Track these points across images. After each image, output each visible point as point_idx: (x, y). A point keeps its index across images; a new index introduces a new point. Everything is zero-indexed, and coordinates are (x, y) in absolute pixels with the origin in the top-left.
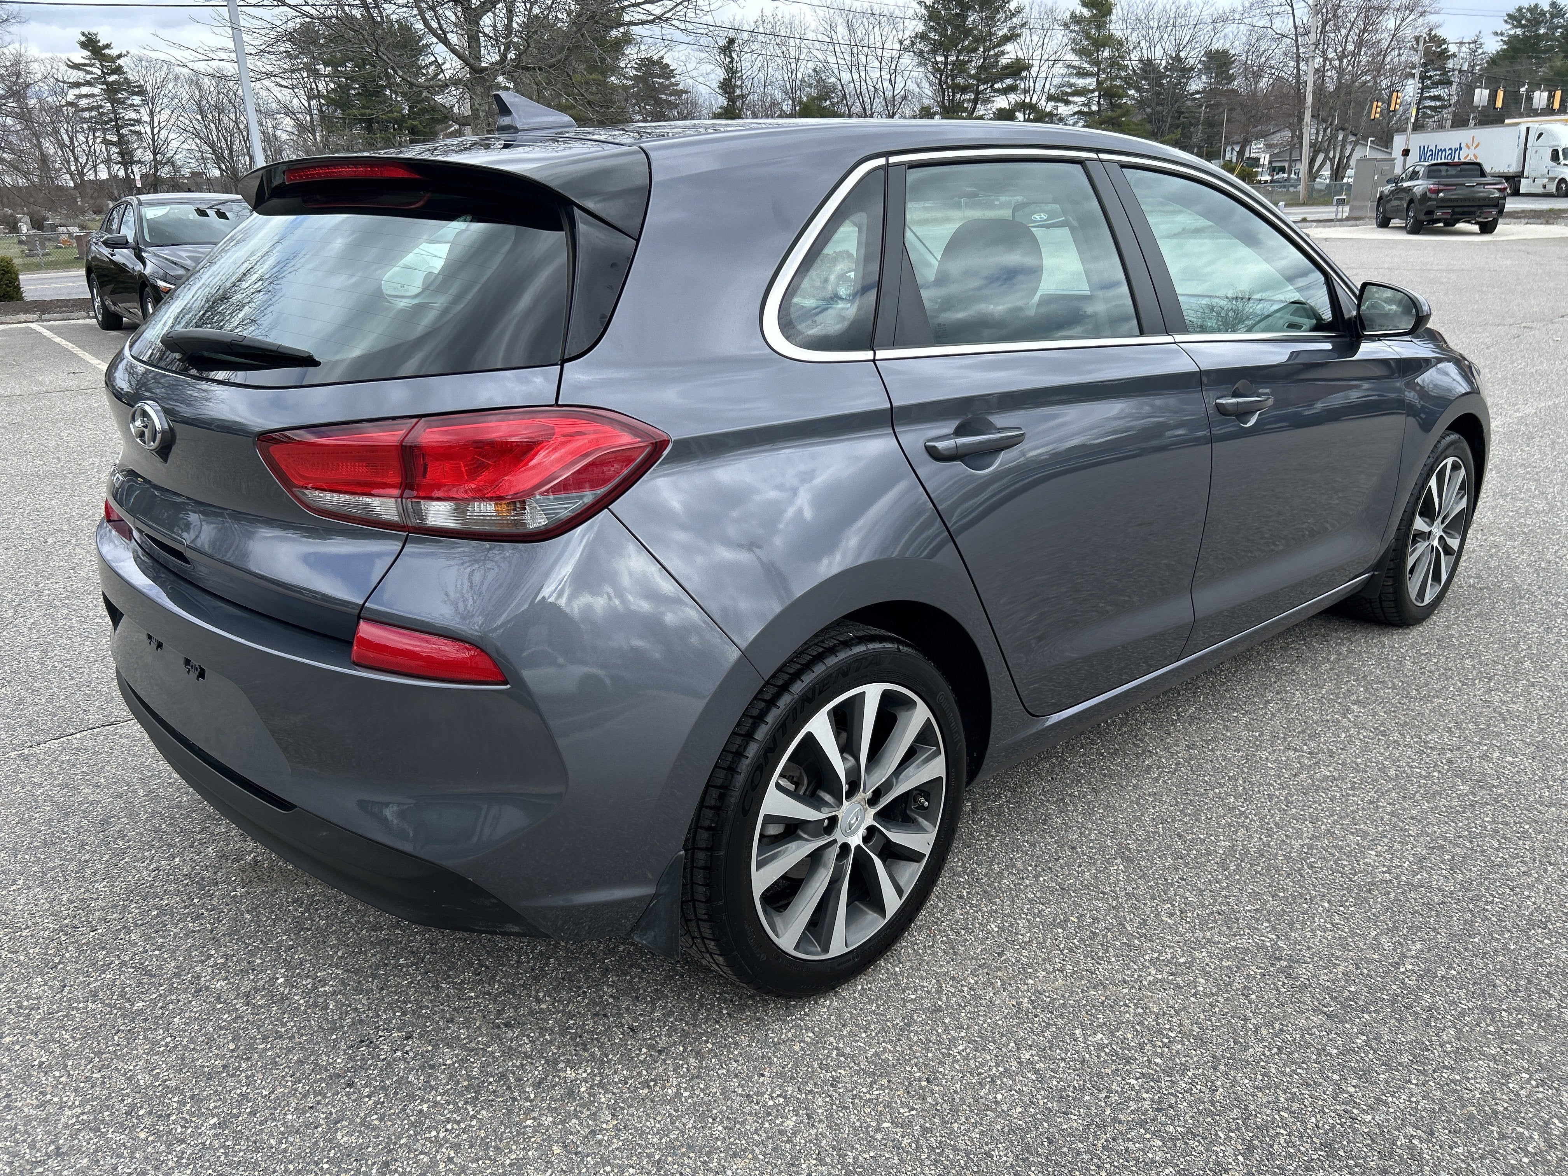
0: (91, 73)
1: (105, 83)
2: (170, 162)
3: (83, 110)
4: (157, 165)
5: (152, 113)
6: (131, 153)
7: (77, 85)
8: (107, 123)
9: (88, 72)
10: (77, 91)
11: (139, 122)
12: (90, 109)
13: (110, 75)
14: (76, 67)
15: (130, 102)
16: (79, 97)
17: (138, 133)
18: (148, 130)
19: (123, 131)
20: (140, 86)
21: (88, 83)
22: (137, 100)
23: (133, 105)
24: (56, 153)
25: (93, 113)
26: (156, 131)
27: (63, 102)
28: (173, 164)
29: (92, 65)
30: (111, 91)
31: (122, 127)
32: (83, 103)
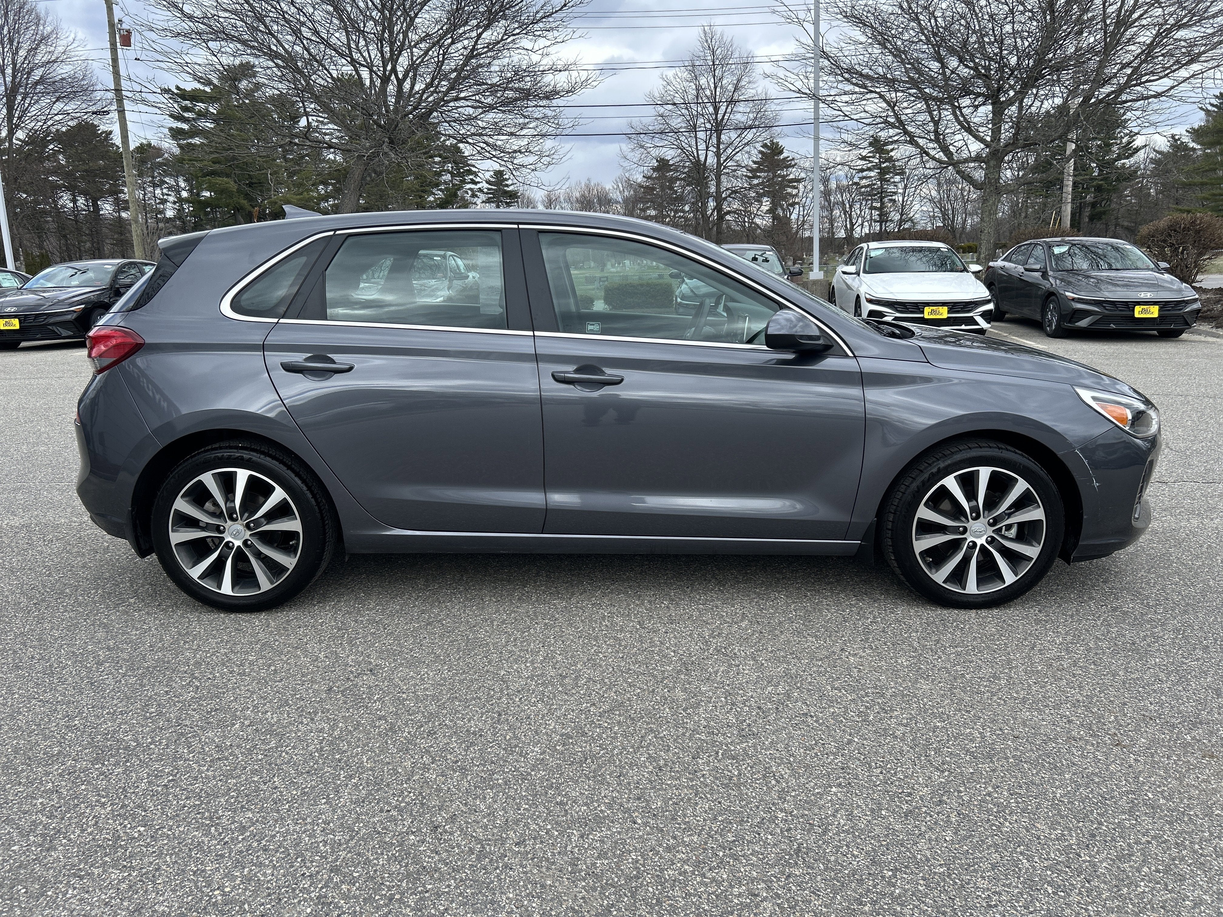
0: (872, 162)
1: (880, 168)
2: (911, 219)
3: (862, 187)
4: (901, 222)
5: (906, 186)
6: (887, 214)
7: (862, 170)
8: (876, 195)
9: (871, 162)
10: (860, 175)
11: (895, 193)
12: (866, 187)
13: (884, 163)
14: (864, 158)
15: (892, 180)
16: (862, 178)
17: (894, 201)
18: (901, 199)
19: (886, 200)
20: (902, 169)
21: (869, 169)
22: (897, 178)
23: (894, 182)
24: (840, 216)
25: (869, 189)
26: (906, 199)
27: (850, 183)
28: (912, 221)
29: (874, 157)
30: (883, 172)
31: (884, 197)
32: (864, 182)
